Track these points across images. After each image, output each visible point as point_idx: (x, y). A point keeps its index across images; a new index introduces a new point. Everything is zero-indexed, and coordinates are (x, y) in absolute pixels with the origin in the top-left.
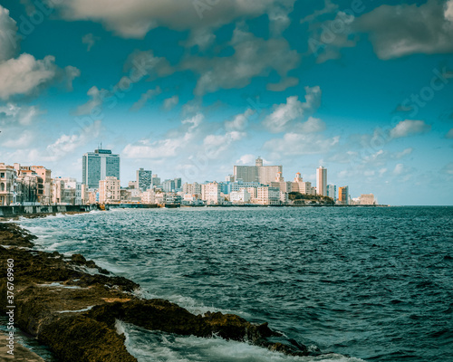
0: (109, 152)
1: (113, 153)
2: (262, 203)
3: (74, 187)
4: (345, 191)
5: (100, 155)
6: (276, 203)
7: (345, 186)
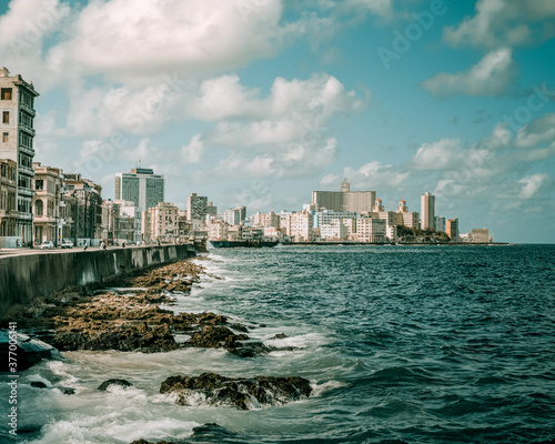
0: (150, 172)
1: (155, 173)
2: (364, 240)
3: (132, 215)
4: (454, 224)
5: (138, 176)
6: (381, 240)
7: (454, 219)
